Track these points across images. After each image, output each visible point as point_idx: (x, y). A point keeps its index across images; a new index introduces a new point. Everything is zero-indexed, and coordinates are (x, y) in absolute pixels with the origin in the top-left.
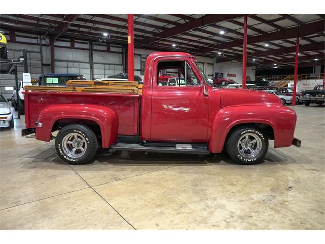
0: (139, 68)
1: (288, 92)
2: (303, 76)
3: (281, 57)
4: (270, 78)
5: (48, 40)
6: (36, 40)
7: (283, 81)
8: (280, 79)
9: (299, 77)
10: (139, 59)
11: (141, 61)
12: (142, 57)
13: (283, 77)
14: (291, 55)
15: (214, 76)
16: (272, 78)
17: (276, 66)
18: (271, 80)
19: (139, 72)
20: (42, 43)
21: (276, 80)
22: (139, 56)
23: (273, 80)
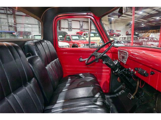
0: (67, 27)
1: (154, 40)
2: (158, 30)
3: (147, 20)
4: (139, 32)
5: (11, 11)
6: (3, 11)
7: (147, 34)
8: (145, 33)
9: (156, 31)
10: (67, 22)
11: (68, 23)
12: (69, 21)
13: (147, 31)
14: (153, 19)
15: (109, 32)
16: (141, 32)
17: (143, 25)
18: (140, 33)
19: (67, 29)
20: (8, 13)
21: (143, 33)
22: (67, 20)
23: (141, 33)
